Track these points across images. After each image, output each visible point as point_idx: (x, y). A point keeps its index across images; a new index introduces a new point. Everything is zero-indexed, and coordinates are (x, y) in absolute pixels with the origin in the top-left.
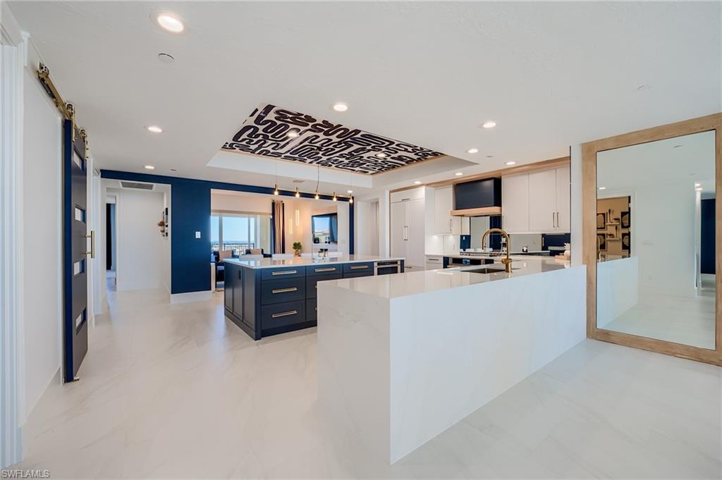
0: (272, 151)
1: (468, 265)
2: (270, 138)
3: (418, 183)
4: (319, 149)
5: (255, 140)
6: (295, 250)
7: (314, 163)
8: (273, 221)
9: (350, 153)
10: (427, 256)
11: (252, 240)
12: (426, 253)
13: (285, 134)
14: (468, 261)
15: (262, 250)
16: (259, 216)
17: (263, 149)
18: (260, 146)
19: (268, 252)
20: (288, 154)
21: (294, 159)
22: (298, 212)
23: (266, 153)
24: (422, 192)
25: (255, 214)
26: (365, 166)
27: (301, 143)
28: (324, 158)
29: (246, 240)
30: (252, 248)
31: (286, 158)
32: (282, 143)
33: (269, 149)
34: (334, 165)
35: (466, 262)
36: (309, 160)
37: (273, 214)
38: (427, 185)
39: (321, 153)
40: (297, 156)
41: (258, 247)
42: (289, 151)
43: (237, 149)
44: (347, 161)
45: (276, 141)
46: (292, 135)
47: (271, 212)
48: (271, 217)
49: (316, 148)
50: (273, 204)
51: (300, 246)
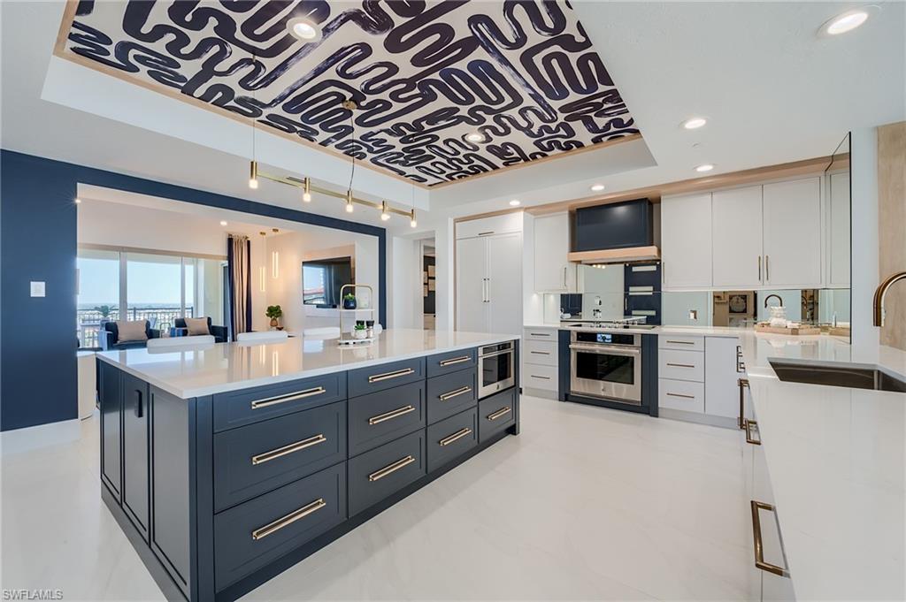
0: (240, 92)
1: (608, 344)
2: (239, 35)
3: (515, 203)
4: (357, 97)
5: (196, 37)
6: (270, 319)
7: (331, 146)
8: (229, 271)
9: (417, 122)
10: (528, 328)
11: (190, 301)
12: (525, 324)
13: (281, 25)
14: (609, 337)
15: (209, 319)
16: (202, 261)
17: (215, 80)
18: (208, 71)
19: (219, 322)
20: (278, 110)
21: (289, 127)
22: (276, 256)
23: (222, 98)
24: (516, 222)
25: (195, 256)
26: (427, 164)
27: (318, 72)
28: (359, 132)
29: (178, 302)
30: (188, 315)
31: (274, 121)
32: (270, 64)
33: (232, 81)
34: (370, 156)
35: (604, 338)
36: (323, 136)
37: (230, 258)
38: (526, 209)
39: (357, 113)
40: (297, 118)
41: (201, 315)
42: (282, 98)
43: (144, 69)
44: (399, 147)
45: (254, 51)
46: (304, 29)
47: (226, 254)
48: (226, 263)
49: (349, 95)
50: (230, 241)
51: (280, 312)
